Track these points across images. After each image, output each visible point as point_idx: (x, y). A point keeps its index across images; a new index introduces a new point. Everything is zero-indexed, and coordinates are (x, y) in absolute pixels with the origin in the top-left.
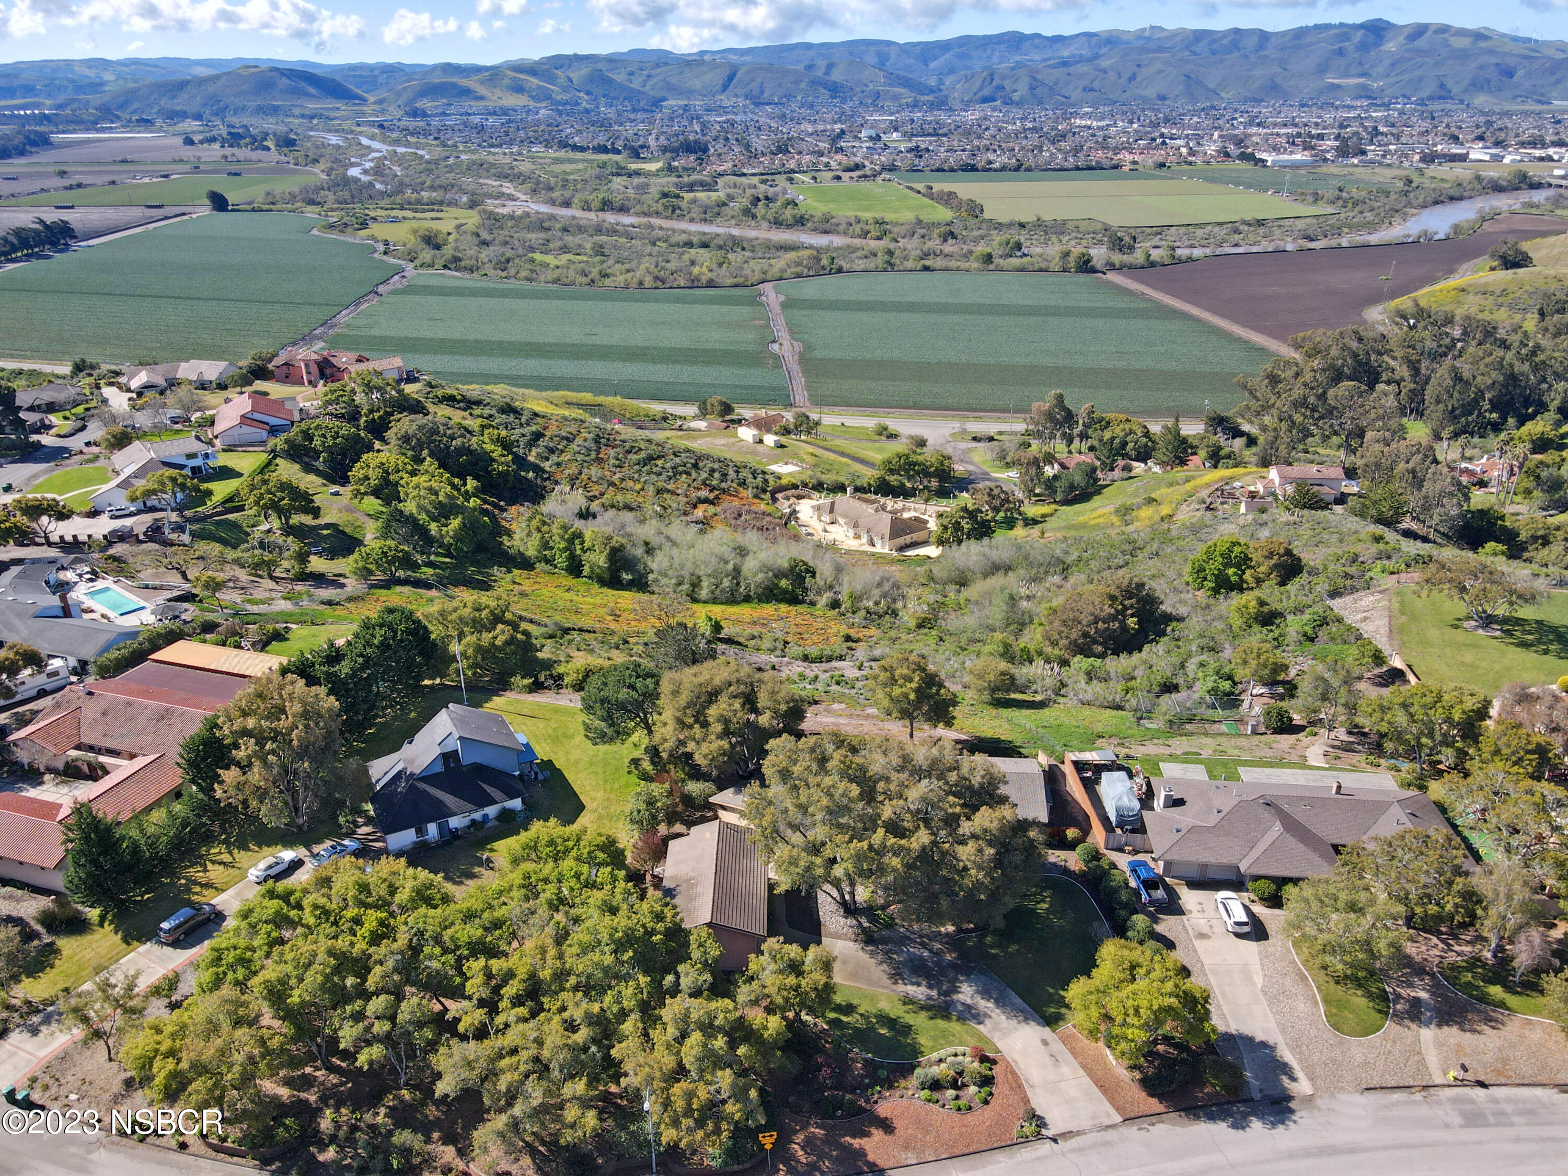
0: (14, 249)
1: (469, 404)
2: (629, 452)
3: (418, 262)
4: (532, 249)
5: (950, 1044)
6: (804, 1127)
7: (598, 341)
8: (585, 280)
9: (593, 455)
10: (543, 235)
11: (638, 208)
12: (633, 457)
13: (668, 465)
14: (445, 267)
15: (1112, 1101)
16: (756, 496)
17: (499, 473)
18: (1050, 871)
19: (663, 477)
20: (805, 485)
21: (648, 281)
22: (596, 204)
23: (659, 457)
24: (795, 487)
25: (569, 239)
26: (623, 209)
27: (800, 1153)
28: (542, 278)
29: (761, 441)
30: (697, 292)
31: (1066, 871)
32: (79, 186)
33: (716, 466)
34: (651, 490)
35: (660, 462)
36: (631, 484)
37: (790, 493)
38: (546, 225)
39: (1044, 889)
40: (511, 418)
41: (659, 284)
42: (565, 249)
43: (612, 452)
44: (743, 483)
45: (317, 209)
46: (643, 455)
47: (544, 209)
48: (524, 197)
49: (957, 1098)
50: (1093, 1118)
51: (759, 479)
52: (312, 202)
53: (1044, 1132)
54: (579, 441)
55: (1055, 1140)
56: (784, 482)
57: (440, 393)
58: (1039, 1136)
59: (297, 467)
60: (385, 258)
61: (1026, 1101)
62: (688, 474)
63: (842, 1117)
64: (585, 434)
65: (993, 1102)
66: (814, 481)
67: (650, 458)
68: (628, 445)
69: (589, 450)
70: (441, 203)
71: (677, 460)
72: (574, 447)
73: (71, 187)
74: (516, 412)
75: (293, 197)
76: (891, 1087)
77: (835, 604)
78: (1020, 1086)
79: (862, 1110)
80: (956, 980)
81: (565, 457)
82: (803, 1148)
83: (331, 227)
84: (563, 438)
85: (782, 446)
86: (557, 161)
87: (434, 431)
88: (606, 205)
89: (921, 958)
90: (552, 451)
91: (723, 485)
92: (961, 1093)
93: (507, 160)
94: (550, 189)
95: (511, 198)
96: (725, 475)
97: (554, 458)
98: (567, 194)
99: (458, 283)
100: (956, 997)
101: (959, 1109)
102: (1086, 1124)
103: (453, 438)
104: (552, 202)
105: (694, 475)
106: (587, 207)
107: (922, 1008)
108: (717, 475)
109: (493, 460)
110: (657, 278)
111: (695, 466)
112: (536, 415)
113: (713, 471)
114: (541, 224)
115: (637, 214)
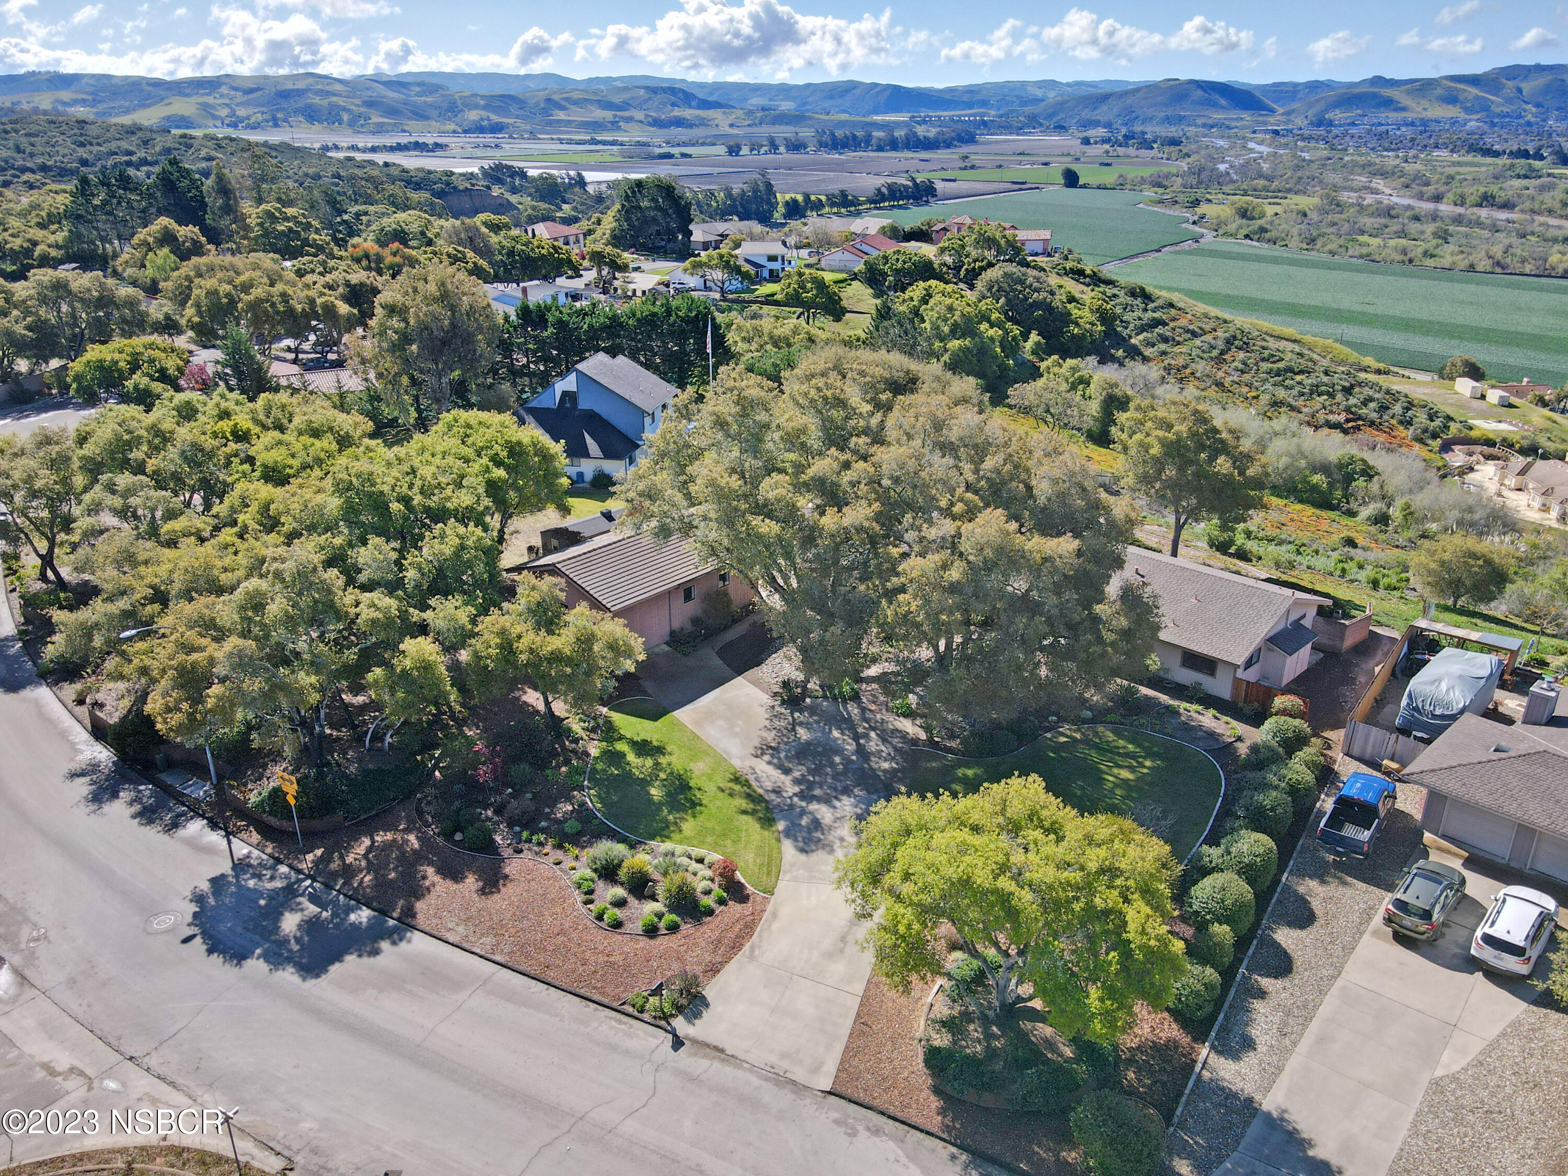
0: (883, 199)
1: (1096, 280)
2: (1263, 360)
3: (1221, 232)
4: (1362, 232)
5: (715, 847)
6: (407, 830)
7: (1370, 310)
8: (1401, 258)
9: (1215, 353)
10: (1383, 221)
11: (1528, 205)
12: (1265, 366)
13: (1308, 382)
14: (1247, 236)
15: (850, 1052)
16: (1421, 441)
17: (1074, 336)
18: (1194, 740)
19: (1295, 392)
20: (1511, 446)
21: (1484, 265)
22: (1474, 198)
23: (1301, 372)
24: (1490, 443)
25: (1414, 227)
26: (1507, 206)
27: (361, 850)
28: (1350, 253)
29: (1483, 397)
30: (1544, 280)
31: (1224, 751)
32: (972, 167)
33: (1377, 396)
34: (1265, 399)
35: (1298, 378)
36: (1245, 390)
37: (1479, 448)
38: (1393, 213)
39: (1150, 755)
40: (1139, 301)
41: (1499, 270)
42: (1402, 234)
43: (1241, 355)
44: (1407, 423)
45: (1161, 190)
46: (1281, 365)
47: (1406, 202)
48: (1388, 191)
49: (620, 903)
50: (784, 1056)
51: (1438, 422)
52: (1160, 185)
53: (679, 1023)
54: (1208, 338)
55: (678, 1043)
56: (1474, 434)
57: (1069, 265)
58: (662, 1020)
59: (870, 291)
60: (1192, 227)
61: (714, 970)
62: (1332, 395)
63: (456, 843)
64: (1220, 333)
65: (664, 942)
66: (1525, 443)
67: (1290, 370)
68: (1267, 353)
69: (1213, 347)
70: (1289, 191)
71: (1325, 379)
72: (1197, 342)
73: (965, 168)
74: (1147, 297)
75: (1143, 181)
76: (559, 846)
77: (1382, 520)
78: (736, 946)
79: (490, 847)
80: (847, 791)
81: (1177, 349)
82: (369, 850)
83: (1161, 202)
84: (1188, 331)
85: (1511, 406)
86: (1459, 164)
87: (1021, 282)
88: (1487, 200)
89: (834, 749)
90: (1165, 340)
91: (1374, 415)
92: (633, 901)
93: (1397, 162)
94: (1427, 184)
95: (1376, 192)
96: (1383, 408)
97: (1163, 347)
98: (1443, 189)
99: (1251, 251)
100: (814, 806)
101: (600, 917)
102: (760, 1056)
103: (1037, 290)
104: (1420, 197)
105: (1339, 397)
106: (1461, 201)
107: (752, 797)
108: (1372, 405)
109: (1077, 324)
110: (1498, 264)
111: (1348, 391)
112: (1171, 305)
113: (1371, 399)
114: (1389, 213)
115: (1522, 211)
